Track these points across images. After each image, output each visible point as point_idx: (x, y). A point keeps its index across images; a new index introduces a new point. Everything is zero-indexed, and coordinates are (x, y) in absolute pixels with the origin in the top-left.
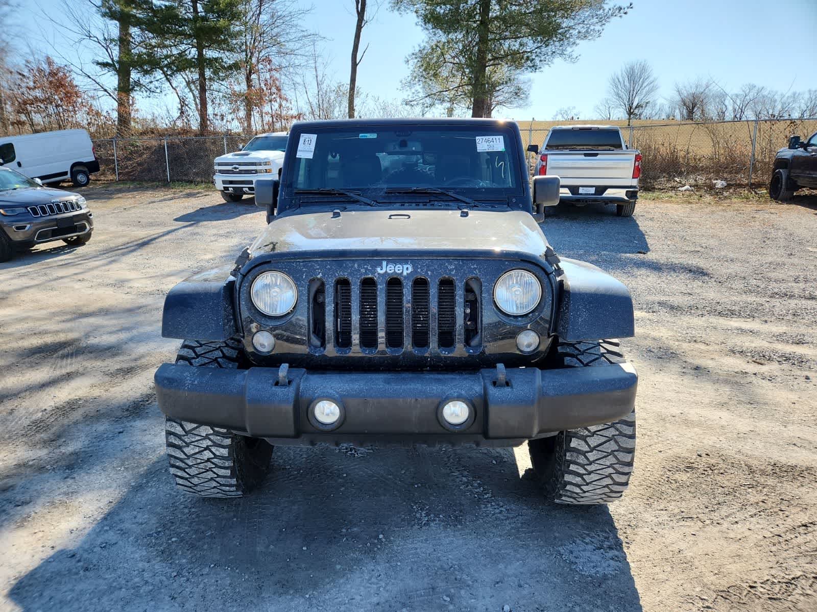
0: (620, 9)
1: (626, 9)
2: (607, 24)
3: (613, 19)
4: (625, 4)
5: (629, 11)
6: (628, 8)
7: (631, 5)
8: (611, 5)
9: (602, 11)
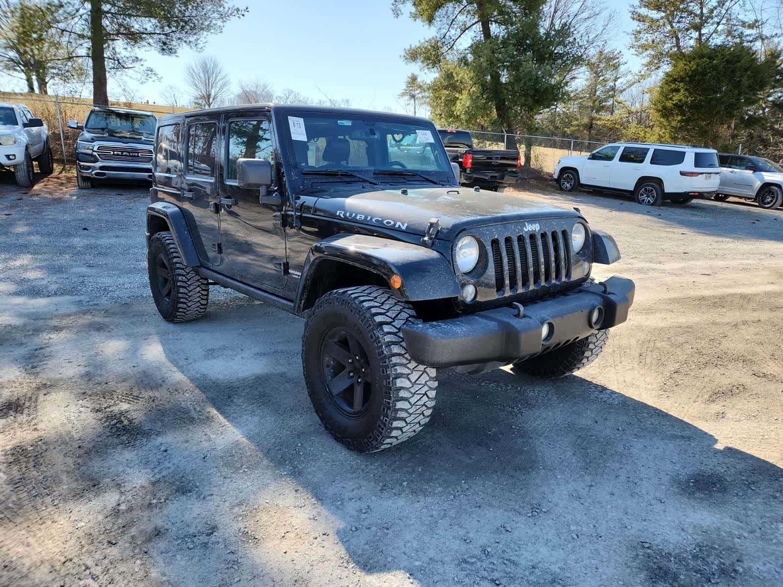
0: (238, 10)
1: (243, 12)
2: (228, 21)
3: (232, 18)
4: (242, 8)
5: (246, 13)
6: (245, 11)
7: (247, 9)
8: (230, 5)
9: (222, 8)
